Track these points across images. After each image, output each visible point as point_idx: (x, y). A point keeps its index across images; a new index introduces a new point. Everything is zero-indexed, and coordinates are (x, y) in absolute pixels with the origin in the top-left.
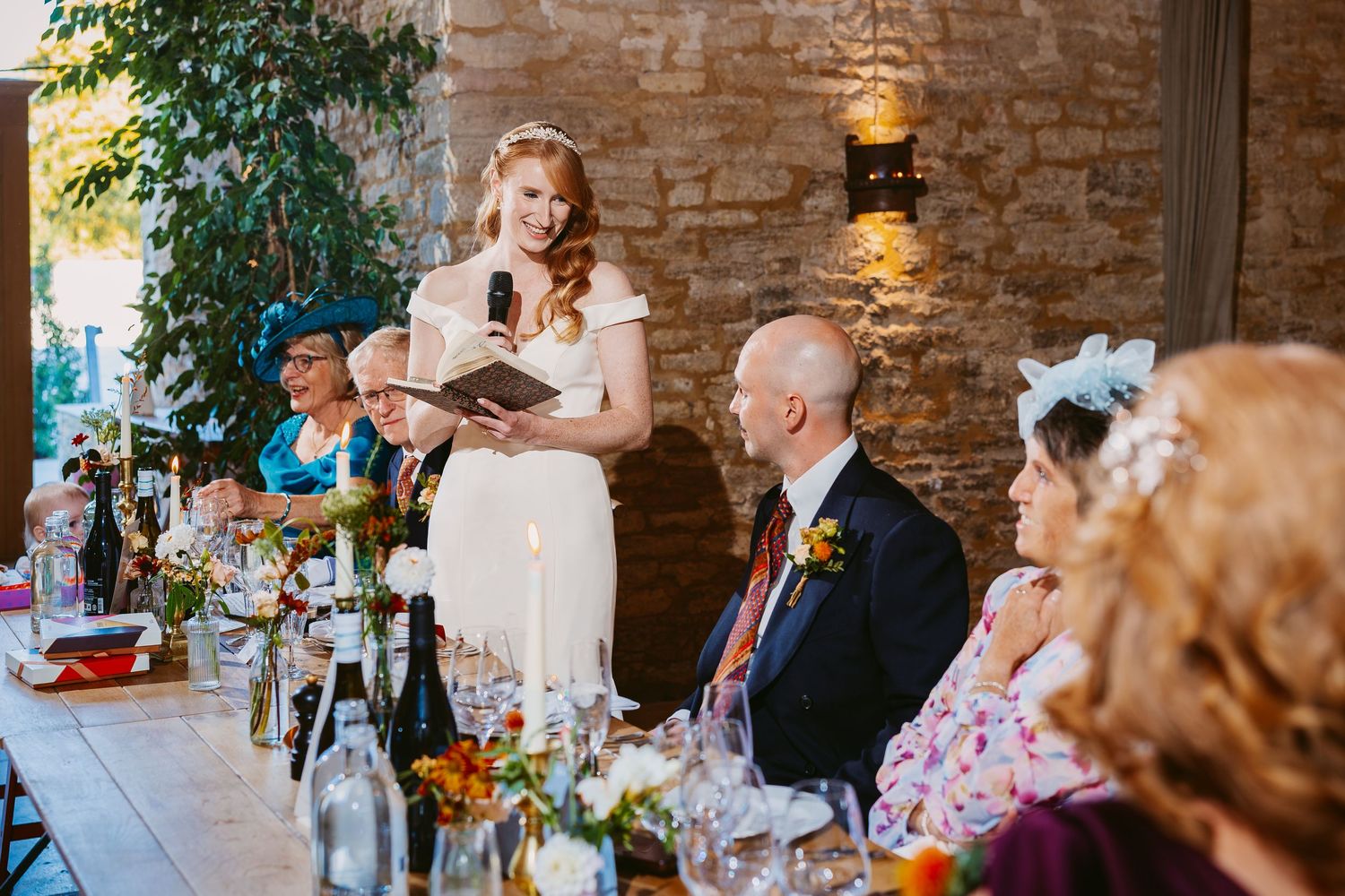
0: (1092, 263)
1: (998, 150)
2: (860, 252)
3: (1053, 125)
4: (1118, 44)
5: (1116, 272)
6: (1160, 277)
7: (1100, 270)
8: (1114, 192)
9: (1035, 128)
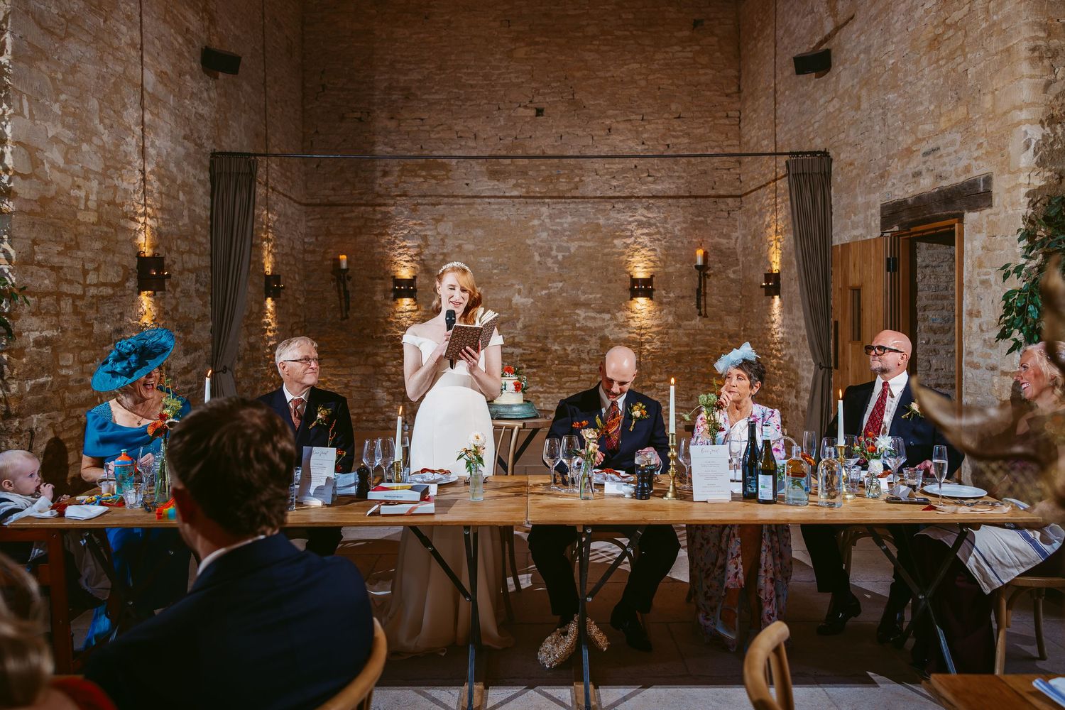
0: (196, 317)
1: (175, 263)
2: (141, 310)
3: (187, 252)
4: (201, 217)
5: (202, 321)
6: (211, 324)
7: (197, 320)
8: (201, 285)
9: (182, 253)
